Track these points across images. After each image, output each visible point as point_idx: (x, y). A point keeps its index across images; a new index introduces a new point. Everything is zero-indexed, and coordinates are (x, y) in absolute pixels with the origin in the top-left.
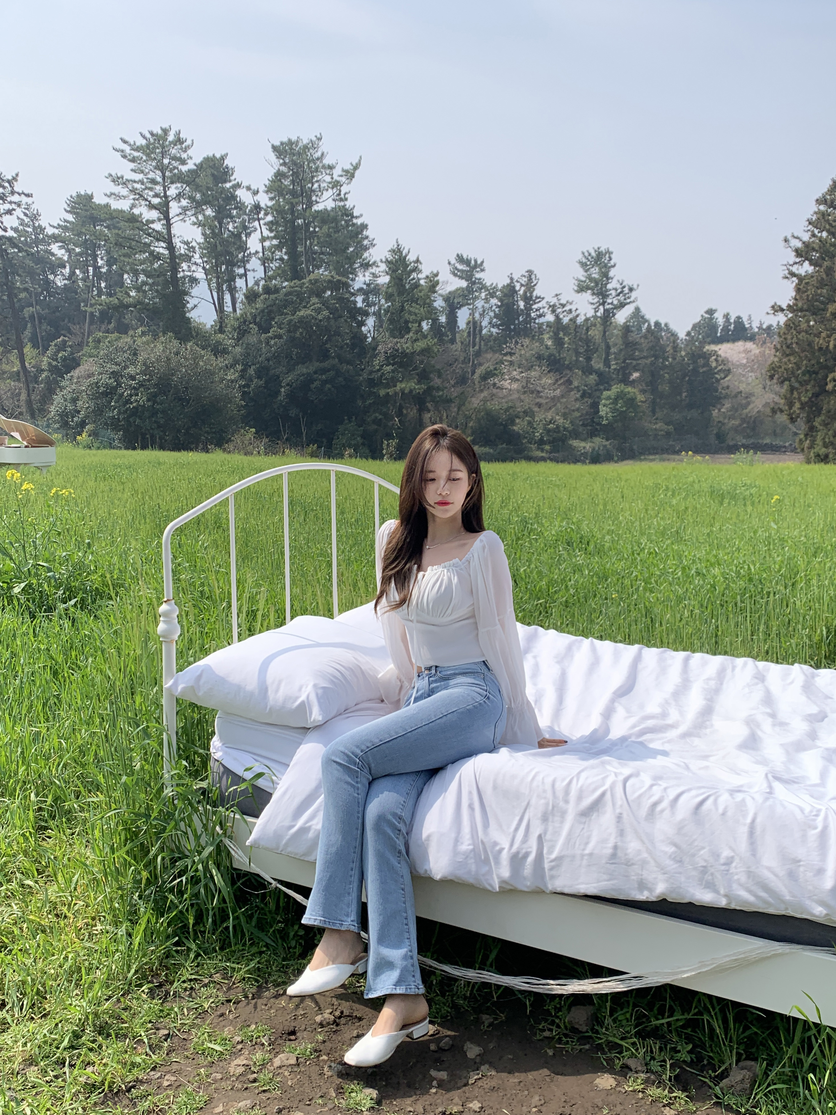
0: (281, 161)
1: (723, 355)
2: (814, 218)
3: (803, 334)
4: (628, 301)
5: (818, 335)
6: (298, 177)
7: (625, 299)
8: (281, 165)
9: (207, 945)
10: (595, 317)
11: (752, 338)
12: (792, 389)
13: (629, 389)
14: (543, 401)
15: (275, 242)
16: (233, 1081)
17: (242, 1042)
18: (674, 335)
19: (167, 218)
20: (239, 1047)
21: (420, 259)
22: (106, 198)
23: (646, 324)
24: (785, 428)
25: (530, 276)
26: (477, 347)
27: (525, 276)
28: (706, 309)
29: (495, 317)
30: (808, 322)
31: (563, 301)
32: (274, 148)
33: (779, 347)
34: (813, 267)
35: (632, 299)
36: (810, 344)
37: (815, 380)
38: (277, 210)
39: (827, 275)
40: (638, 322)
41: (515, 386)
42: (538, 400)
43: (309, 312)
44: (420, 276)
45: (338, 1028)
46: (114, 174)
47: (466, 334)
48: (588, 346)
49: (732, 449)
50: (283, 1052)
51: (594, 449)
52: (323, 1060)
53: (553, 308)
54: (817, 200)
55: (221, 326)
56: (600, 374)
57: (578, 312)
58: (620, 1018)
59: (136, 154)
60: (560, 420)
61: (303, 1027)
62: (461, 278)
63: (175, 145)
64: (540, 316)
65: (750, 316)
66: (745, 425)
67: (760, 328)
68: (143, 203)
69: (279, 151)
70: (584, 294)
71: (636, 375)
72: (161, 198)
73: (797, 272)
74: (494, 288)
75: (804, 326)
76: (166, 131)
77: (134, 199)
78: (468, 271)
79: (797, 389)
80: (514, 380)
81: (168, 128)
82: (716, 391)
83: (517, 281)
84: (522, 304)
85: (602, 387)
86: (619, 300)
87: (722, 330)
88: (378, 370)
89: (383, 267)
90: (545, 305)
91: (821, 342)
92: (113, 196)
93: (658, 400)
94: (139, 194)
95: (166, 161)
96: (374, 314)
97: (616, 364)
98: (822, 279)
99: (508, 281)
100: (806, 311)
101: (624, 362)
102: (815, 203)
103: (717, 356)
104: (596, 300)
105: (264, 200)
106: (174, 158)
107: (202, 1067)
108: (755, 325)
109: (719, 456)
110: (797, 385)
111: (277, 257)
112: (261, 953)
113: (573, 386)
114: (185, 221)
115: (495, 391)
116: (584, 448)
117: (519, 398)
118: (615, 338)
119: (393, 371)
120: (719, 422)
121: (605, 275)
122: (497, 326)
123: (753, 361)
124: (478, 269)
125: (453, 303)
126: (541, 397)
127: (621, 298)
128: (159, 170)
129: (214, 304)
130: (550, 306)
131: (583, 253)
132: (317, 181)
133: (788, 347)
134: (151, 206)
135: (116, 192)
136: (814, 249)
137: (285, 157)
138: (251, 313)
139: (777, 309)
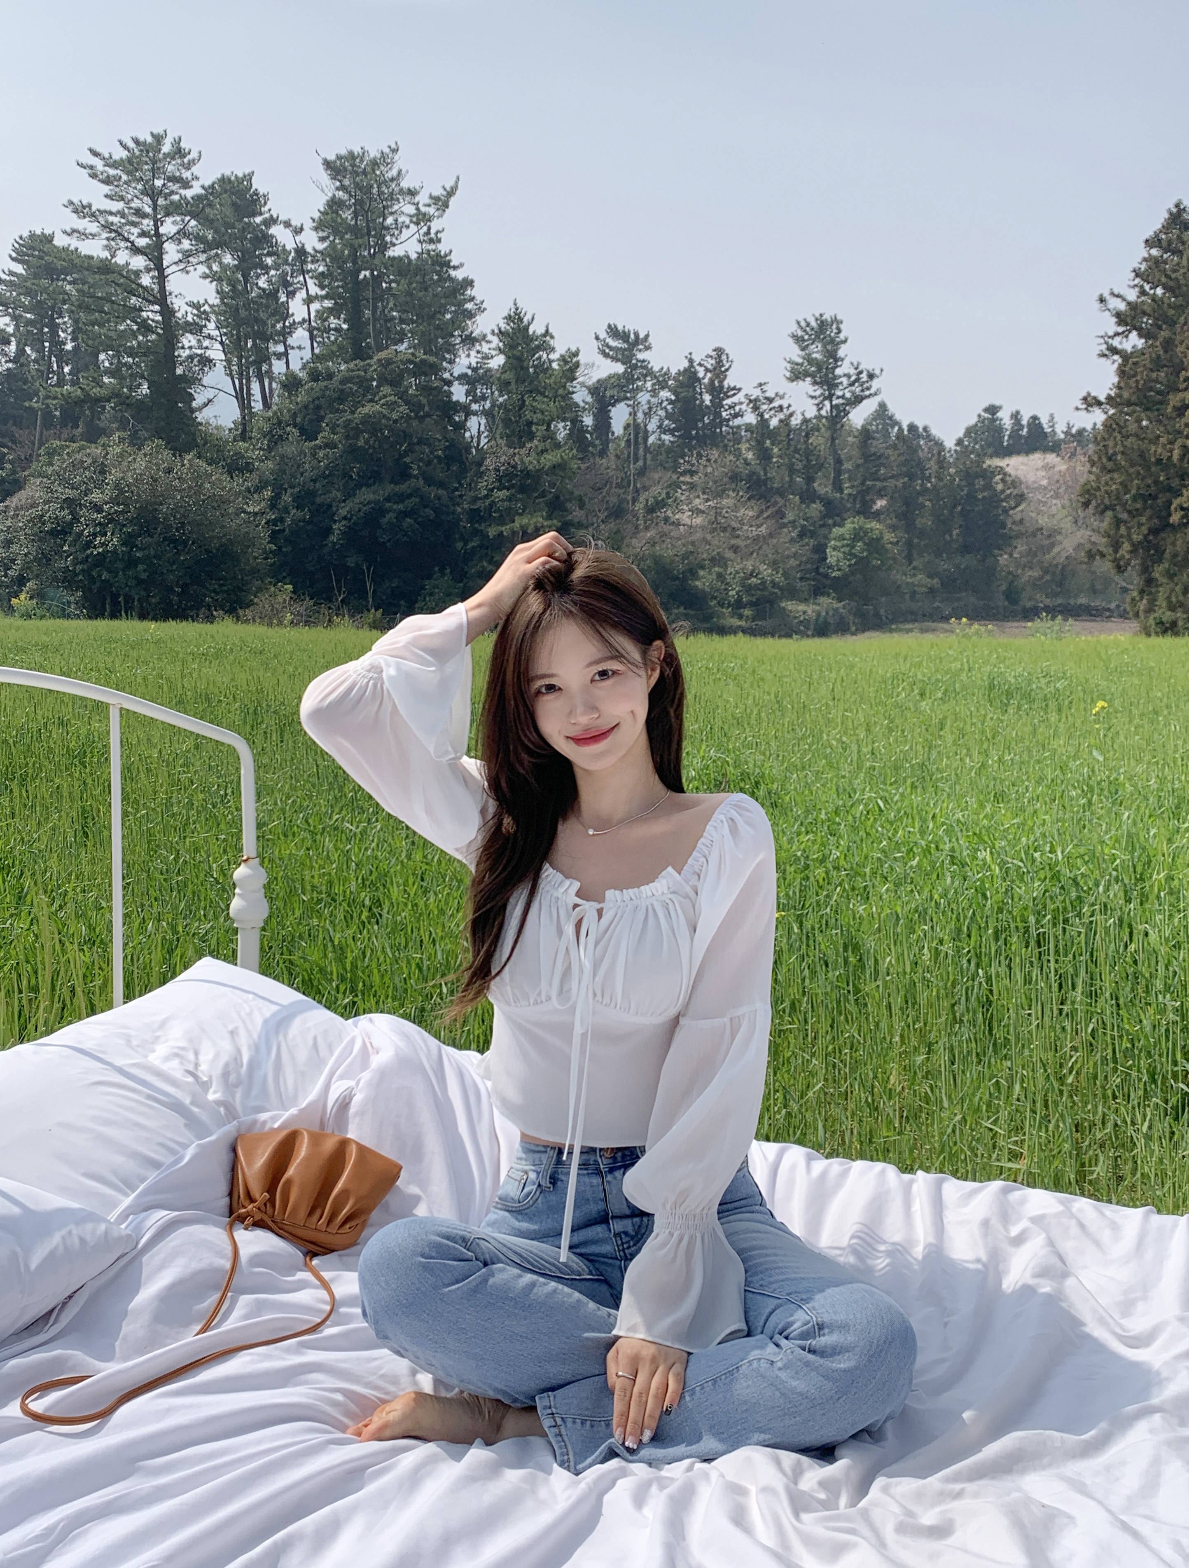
0: (338, 184)
1: (1013, 473)
2: (1143, 267)
3: (1133, 439)
4: (867, 393)
5: (1156, 440)
6: (362, 208)
7: (862, 391)
8: (338, 189)
10: (819, 417)
11: (1055, 448)
12: (1118, 522)
13: (874, 525)
14: (740, 543)
15: (328, 304)
18: (939, 445)
19: (159, 267)
21: (551, 330)
22: (65, 237)
23: (896, 428)
24: (1107, 582)
25: (720, 356)
26: (640, 463)
27: (711, 357)
28: (986, 405)
29: (667, 418)
30: (1139, 421)
31: (770, 394)
32: (328, 164)
33: (1096, 458)
34: (1143, 341)
35: (872, 391)
36: (1142, 455)
37: (1151, 507)
38: (331, 255)
39: (1166, 352)
40: (885, 425)
41: (698, 521)
42: (734, 542)
43: (377, 408)
44: (552, 356)
46: (76, 201)
47: (623, 444)
48: (809, 461)
49: (1030, 614)
51: (819, 615)
53: (755, 404)
54: (1147, 241)
55: (243, 430)
56: (828, 503)
57: (791, 409)
59: (112, 172)
60: (766, 571)
62: (615, 359)
63: (173, 158)
64: (736, 415)
65: (1052, 416)
66: (1048, 577)
67: (1067, 433)
68: (122, 244)
69: (334, 168)
70: (801, 382)
71: (880, 503)
72: (150, 237)
73: (1119, 347)
74: (665, 374)
75: (1134, 426)
76: (159, 139)
77: (108, 239)
78: (625, 349)
79: (1126, 522)
80: (697, 511)
81: (162, 133)
82: (1003, 525)
83: (700, 365)
84: (707, 398)
85: (830, 522)
86: (853, 393)
87: (1010, 436)
88: (486, 497)
89: (495, 341)
90: (743, 400)
91: (1159, 450)
92: (76, 235)
93: (916, 541)
94: (116, 231)
95: (158, 183)
96: (484, 412)
97: (852, 487)
98: (1159, 357)
99: (686, 364)
100: (1136, 404)
101: (863, 483)
102: (1143, 245)
103: (1005, 474)
104: (818, 393)
105: (311, 241)
106: (173, 179)
108: (1060, 429)
109: (1009, 624)
110: (1125, 516)
111: (332, 326)
113: (785, 521)
114: (187, 272)
115: (667, 528)
116: (804, 613)
117: (704, 539)
118: (849, 448)
119: (509, 499)
120: (1010, 573)
121: (833, 356)
122: (671, 432)
123: (1058, 481)
124: (641, 347)
125: (604, 396)
126: (738, 537)
127: (857, 389)
128: (148, 195)
129: (236, 397)
130: (751, 401)
131: (798, 323)
132: (392, 213)
133: (1110, 459)
134: (136, 250)
135: (81, 228)
136: (1144, 313)
137: (345, 177)
138: (289, 411)
139: (1091, 402)
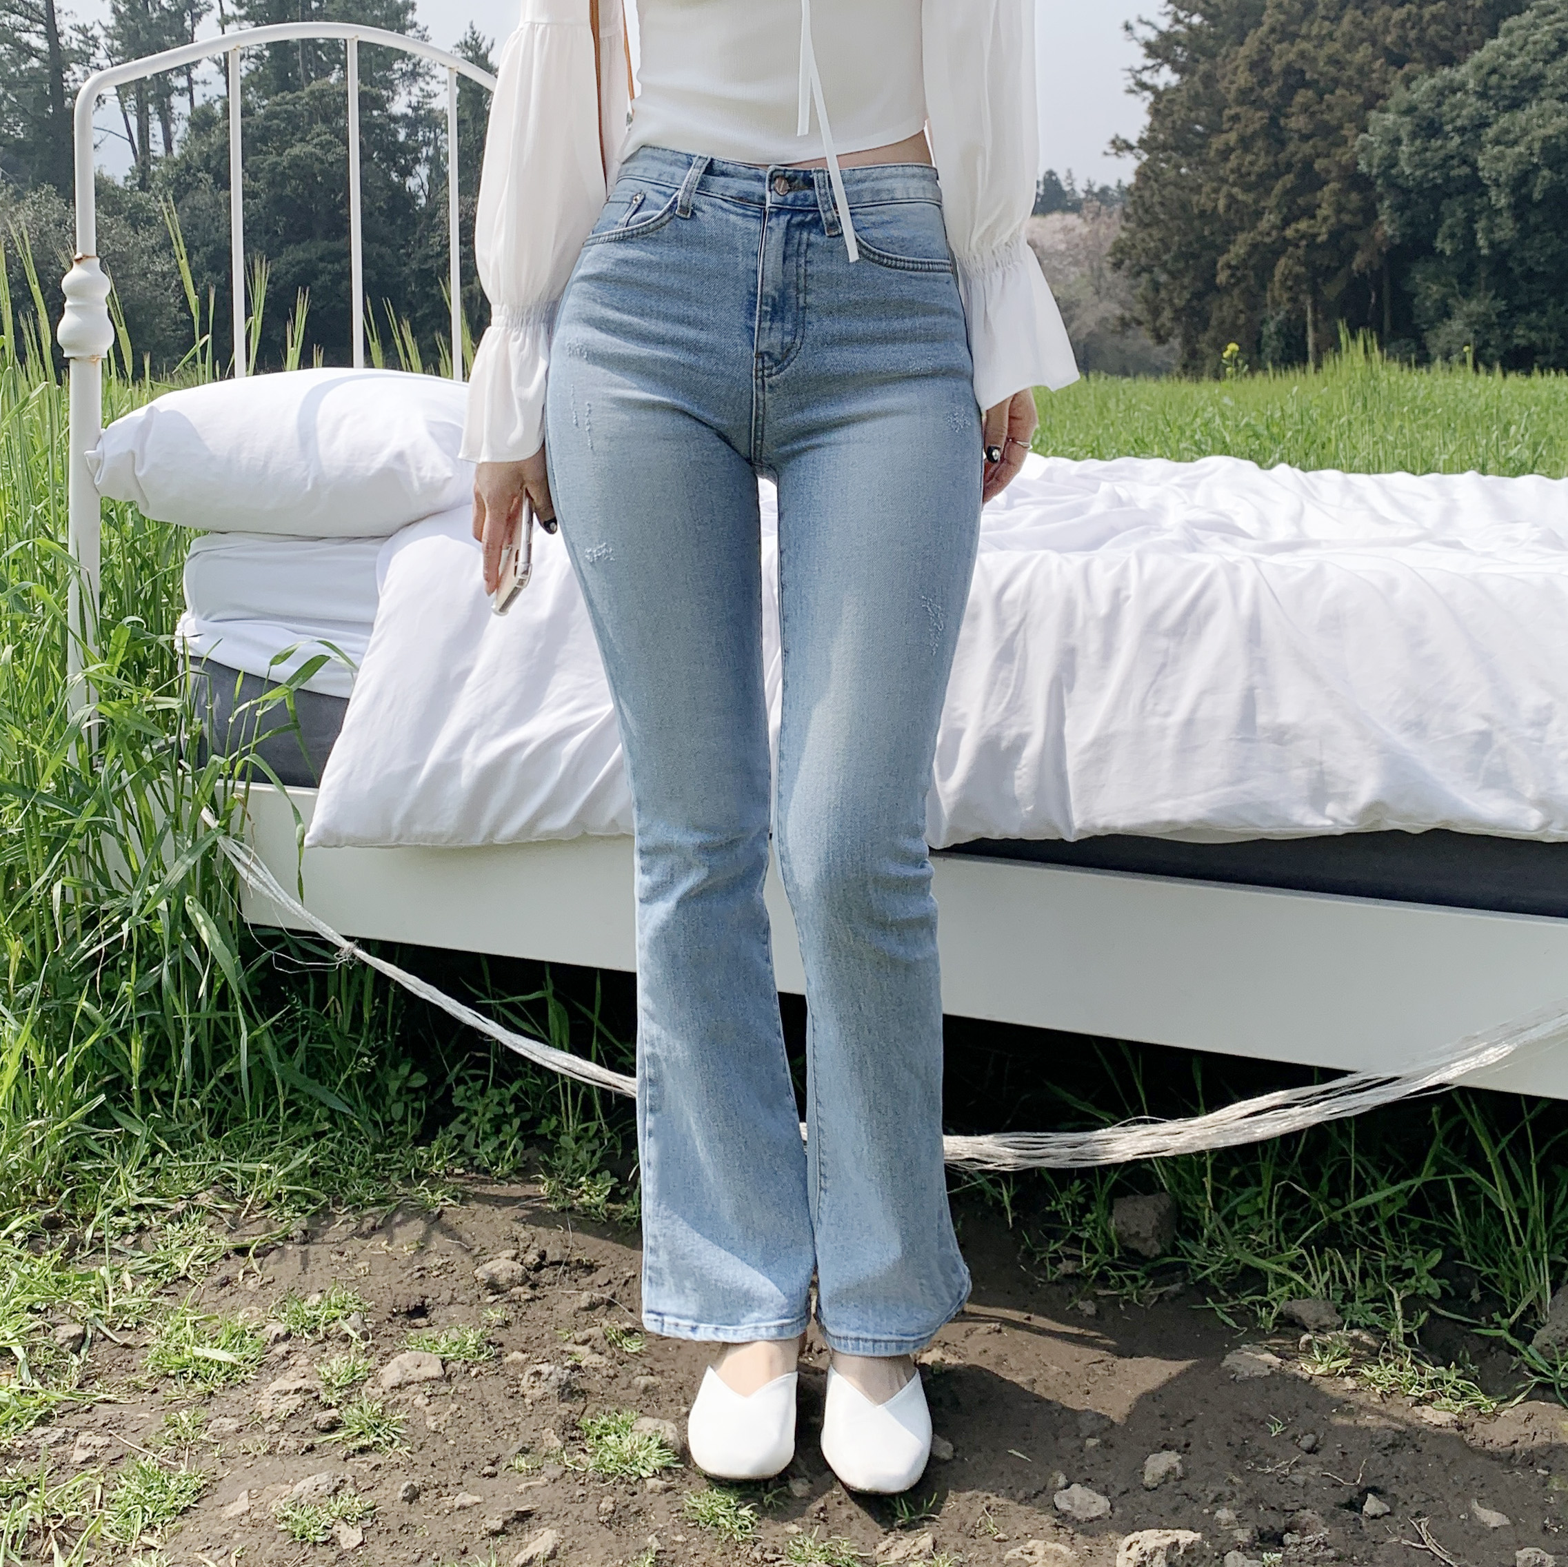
3: (1171, 188)
5: (1197, 189)
9: (176, 1126)
11: (1075, 207)
12: (1156, 286)
16: (272, 1433)
17: (288, 1335)
20: (282, 1348)
30: (1178, 167)
33: (1129, 210)
34: (1177, 76)
36: (1184, 206)
37: (1194, 267)
39: (1206, 87)
43: (310, 148)
45: (537, 1293)
50: (403, 1351)
52: (512, 1363)
55: (143, 178)
58: (1241, 1211)
61: (446, 1296)
67: (1088, 192)
73: (1150, 83)
75: (1171, 174)
79: (1165, 285)
91: (1202, 201)
96: (427, 159)
98: (1197, 94)
100: (1174, 149)
107: (183, 1406)
108: (1079, 187)
110: (1163, 278)
112: (319, 1135)
123: (1078, 246)
129: (131, 140)
133: (1146, 211)
136: (1179, 44)
138: (200, 153)
139: (1121, 146)
